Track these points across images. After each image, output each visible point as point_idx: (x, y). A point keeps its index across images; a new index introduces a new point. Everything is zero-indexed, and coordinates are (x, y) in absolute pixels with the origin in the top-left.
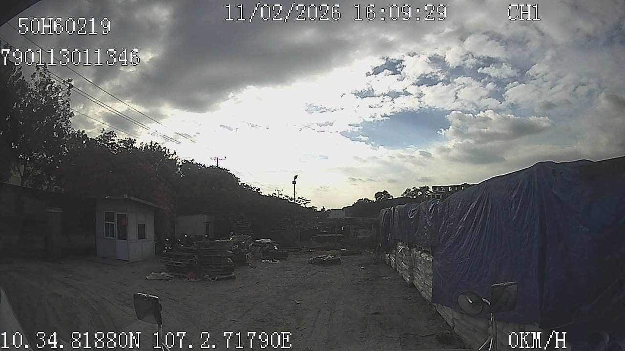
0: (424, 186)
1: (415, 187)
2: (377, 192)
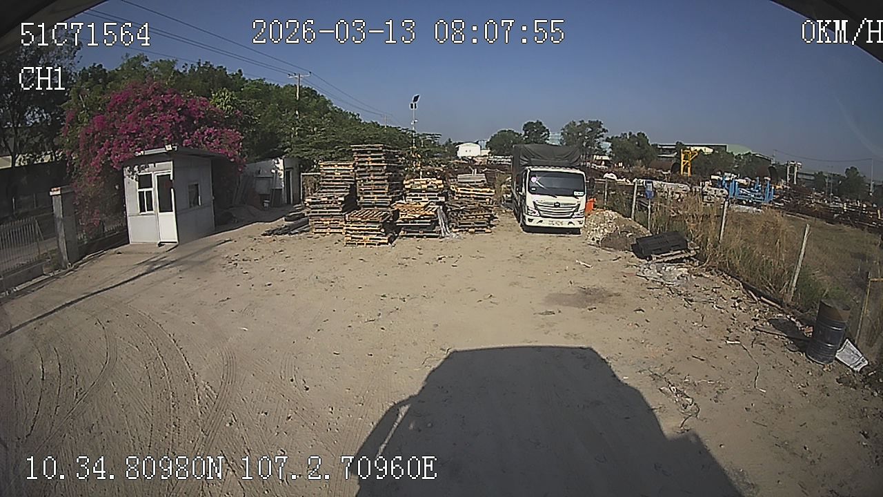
0: (596, 120)
1: (583, 121)
2: (526, 123)
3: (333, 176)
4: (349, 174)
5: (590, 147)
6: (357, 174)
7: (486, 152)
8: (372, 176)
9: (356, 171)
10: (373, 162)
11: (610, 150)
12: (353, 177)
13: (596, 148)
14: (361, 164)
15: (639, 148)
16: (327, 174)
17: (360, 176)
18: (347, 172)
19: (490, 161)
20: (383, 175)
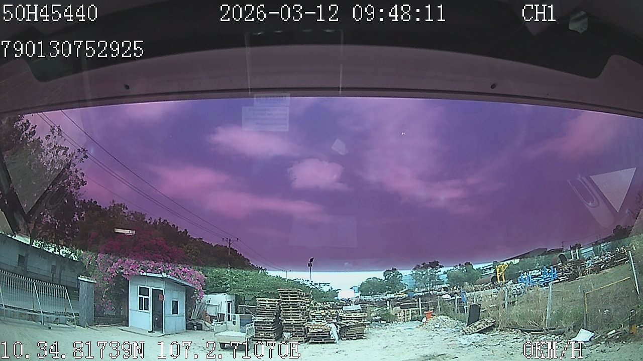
3: (265, 307)
4: (275, 306)
5: (432, 280)
6: (282, 306)
7: (358, 294)
8: (291, 308)
9: (280, 304)
10: (291, 299)
11: (447, 279)
12: (278, 308)
13: (436, 280)
14: (284, 300)
15: (467, 273)
16: (261, 305)
17: (283, 308)
18: (274, 305)
19: (362, 300)
20: (298, 307)
